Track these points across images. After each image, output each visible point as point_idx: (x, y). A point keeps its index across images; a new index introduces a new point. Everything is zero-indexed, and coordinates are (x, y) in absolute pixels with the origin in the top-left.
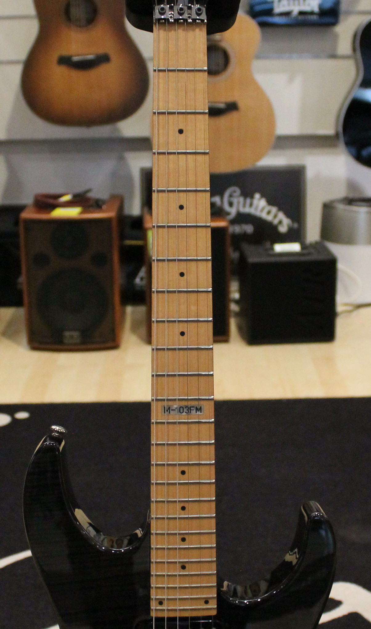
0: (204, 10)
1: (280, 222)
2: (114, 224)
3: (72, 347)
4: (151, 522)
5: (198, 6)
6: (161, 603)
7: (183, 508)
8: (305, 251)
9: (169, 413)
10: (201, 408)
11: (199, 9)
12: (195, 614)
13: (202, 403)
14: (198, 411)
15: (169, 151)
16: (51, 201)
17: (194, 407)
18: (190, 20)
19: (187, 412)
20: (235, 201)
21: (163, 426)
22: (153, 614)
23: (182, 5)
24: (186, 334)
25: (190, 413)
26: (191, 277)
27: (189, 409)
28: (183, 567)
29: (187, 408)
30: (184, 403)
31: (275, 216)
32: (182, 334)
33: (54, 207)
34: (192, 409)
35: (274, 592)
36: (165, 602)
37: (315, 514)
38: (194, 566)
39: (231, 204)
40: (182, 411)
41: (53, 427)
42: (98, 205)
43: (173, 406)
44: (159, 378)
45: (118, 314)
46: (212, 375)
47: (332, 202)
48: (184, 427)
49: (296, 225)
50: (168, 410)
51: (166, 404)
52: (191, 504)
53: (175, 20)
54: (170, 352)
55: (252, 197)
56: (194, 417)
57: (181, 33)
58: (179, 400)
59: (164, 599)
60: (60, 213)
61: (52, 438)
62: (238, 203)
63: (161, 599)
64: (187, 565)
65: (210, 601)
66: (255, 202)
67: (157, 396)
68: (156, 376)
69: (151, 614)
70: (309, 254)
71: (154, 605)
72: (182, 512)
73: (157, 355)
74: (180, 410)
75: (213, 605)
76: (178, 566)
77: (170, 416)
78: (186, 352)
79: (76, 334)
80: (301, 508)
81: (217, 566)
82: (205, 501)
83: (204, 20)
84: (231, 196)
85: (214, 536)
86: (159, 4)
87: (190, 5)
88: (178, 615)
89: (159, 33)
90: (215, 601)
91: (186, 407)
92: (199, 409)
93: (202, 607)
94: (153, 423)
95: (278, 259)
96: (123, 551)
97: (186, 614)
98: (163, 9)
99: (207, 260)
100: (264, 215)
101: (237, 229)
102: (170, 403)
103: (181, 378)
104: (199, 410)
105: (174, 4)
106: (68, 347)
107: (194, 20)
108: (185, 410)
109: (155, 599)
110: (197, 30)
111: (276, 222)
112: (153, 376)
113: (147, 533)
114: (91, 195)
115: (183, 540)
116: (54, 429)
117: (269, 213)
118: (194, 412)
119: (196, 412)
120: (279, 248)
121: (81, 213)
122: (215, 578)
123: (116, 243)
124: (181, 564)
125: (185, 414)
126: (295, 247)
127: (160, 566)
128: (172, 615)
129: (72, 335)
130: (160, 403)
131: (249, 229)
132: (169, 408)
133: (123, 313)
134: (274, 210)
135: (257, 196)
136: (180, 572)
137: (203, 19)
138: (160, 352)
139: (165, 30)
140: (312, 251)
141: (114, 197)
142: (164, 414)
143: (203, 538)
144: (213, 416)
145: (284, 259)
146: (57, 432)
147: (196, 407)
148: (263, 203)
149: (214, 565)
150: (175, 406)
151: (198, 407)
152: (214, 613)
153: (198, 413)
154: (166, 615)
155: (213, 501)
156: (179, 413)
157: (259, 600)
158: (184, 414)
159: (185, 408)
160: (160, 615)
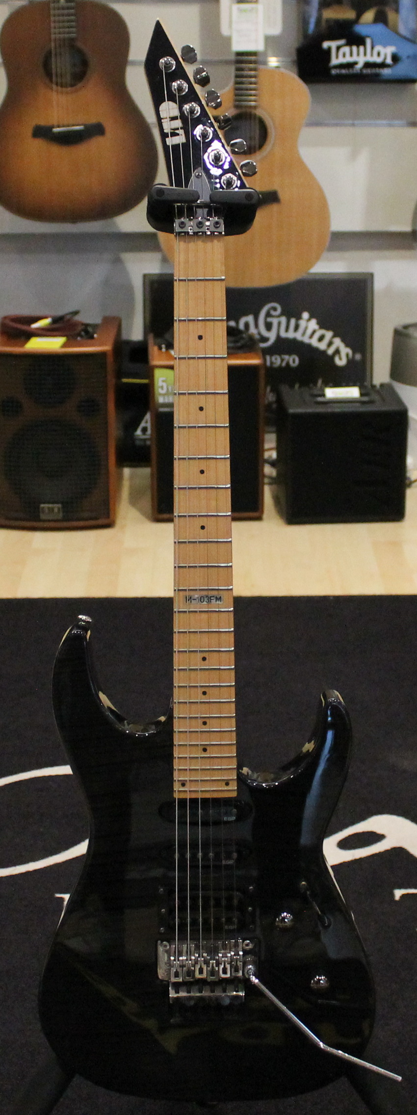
0: (222, 221)
1: (337, 352)
2: (110, 360)
3: (52, 524)
4: (174, 707)
5: (216, 219)
6: (183, 785)
7: (204, 693)
8: (365, 399)
9: (191, 602)
10: (220, 597)
11: (217, 223)
12: (215, 795)
13: (221, 592)
14: (218, 600)
15: (189, 356)
16: (24, 327)
17: (214, 597)
18: (209, 233)
19: (207, 601)
20: (275, 321)
21: (185, 614)
22: (176, 796)
23: (201, 218)
24: (206, 528)
26: (210, 474)
27: (209, 599)
28: (205, 750)
29: (207, 598)
30: (204, 593)
31: (330, 344)
32: (203, 528)
33: (29, 335)
34: (212, 598)
35: (292, 777)
36: (188, 784)
37: (332, 700)
38: (215, 748)
39: (269, 326)
40: (202, 601)
41: (80, 617)
42: (87, 333)
43: (194, 595)
44: (181, 570)
45: (112, 480)
46: (231, 567)
47: (406, 327)
48: (204, 616)
49: (358, 357)
50: (190, 599)
51: (187, 593)
52: (211, 688)
53: (194, 233)
54: (192, 545)
55: (299, 317)
56: (215, 606)
57: (199, 245)
58: (200, 590)
59: (186, 781)
60: (36, 344)
61: (79, 627)
62: (279, 324)
63: (184, 780)
64: (208, 748)
65: (230, 783)
66: (303, 323)
67: (179, 586)
68: (178, 568)
69: (174, 796)
70: (371, 402)
71: (177, 787)
72: (204, 696)
73: (179, 548)
74: (201, 599)
75: (234, 786)
76: (200, 748)
77: (192, 606)
78: (206, 545)
79: (57, 507)
80: (321, 698)
81: (237, 749)
82: (224, 686)
83: (221, 233)
84: (268, 315)
85: (234, 720)
86: (179, 218)
87: (209, 218)
88: (200, 796)
89: (179, 245)
90: (235, 783)
91: (207, 596)
92: (219, 599)
93: (223, 789)
94: (175, 612)
95: (329, 409)
96: (147, 735)
97: (207, 796)
98: (183, 223)
100: (314, 342)
101: (277, 361)
102: (192, 593)
103: (202, 569)
105: (193, 218)
106: (46, 525)
107: (213, 233)
109: (178, 780)
110: (215, 241)
111: (330, 352)
112: (175, 567)
113: (170, 718)
114: (78, 318)
115: (205, 723)
116: (81, 619)
117: (321, 339)
118: (214, 601)
120: (331, 393)
121: (64, 345)
122: (235, 761)
123: (111, 381)
124: (202, 747)
125: (206, 603)
126: (353, 392)
127: (183, 748)
128: (194, 796)
129: (51, 509)
130: (181, 593)
131: (294, 361)
132: (191, 598)
133: (120, 477)
134: (329, 334)
135: (306, 315)
136: (201, 754)
137: (221, 231)
138: (182, 545)
139: (185, 242)
140: (376, 397)
141: (107, 320)
143: (223, 721)
144: (232, 606)
145: (337, 409)
146: (84, 621)
147: (216, 597)
148: (313, 325)
149: (234, 748)
150: (196, 596)
152: (234, 794)
153: (217, 602)
154: (188, 796)
155: (232, 686)
156: (200, 603)
157: (277, 784)
160: (182, 796)
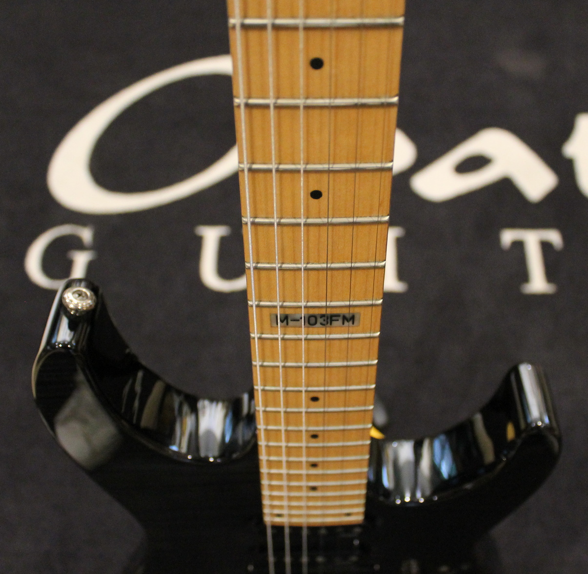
7: (314, 436)
9: (285, 324)
10: (353, 317)
13: (357, 310)
14: (348, 321)
17: (339, 316)
19: (325, 323)
24: (325, 195)
25: (331, 324)
27: (329, 319)
29: (325, 318)
30: (318, 312)
32: (316, 195)
34: (335, 319)
40: (313, 322)
43: (294, 314)
46: (384, 267)
50: (284, 320)
51: (279, 311)
56: (339, 331)
58: (307, 307)
68: (255, 270)
72: (312, 440)
74: (310, 320)
77: (288, 330)
91: (323, 316)
94: (254, 339)
99: (393, 26)
102: (288, 311)
103: (313, 274)
104: (350, 320)
108: (320, 320)
118: (338, 323)
119: (343, 324)
125: (321, 326)
132: (286, 318)
142: (275, 325)
144: (378, 328)
147: (344, 317)
150: (300, 316)
151: (348, 316)
153: (346, 324)
156: (307, 325)
158: (318, 324)
159: (321, 318)
